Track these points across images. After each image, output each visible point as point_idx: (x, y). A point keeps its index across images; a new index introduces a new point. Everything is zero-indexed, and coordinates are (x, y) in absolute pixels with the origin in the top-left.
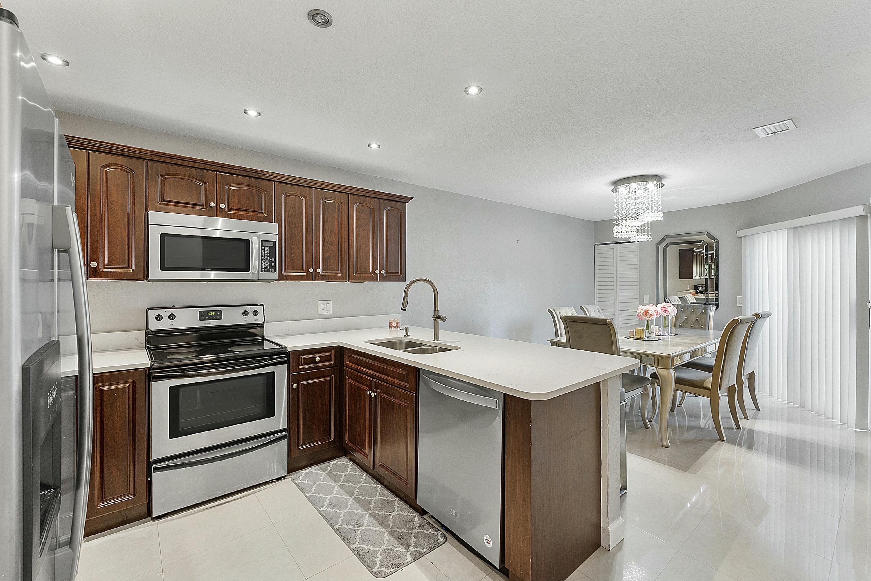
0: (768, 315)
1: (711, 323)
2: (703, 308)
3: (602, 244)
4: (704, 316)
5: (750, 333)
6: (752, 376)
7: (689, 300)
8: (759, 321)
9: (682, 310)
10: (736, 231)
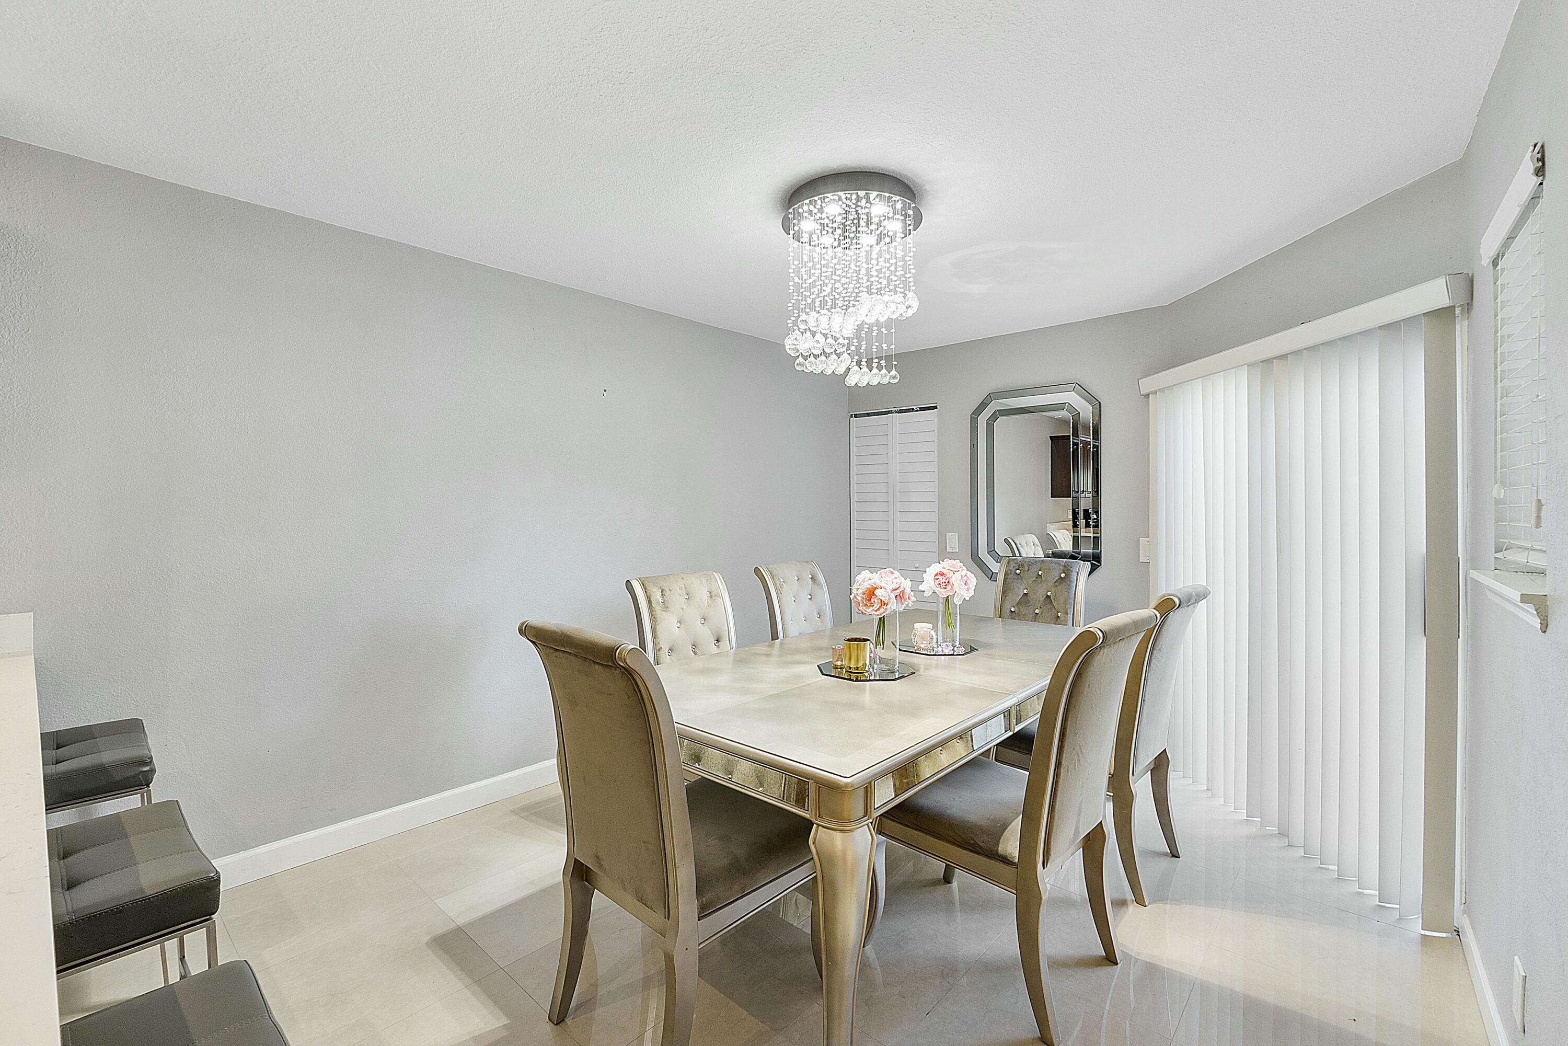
0: (1201, 596)
1: (1077, 607)
2: (1062, 568)
3: (868, 415)
4: (1062, 587)
5: (1151, 653)
6: (1160, 766)
7: (1059, 543)
8: (1174, 617)
9: (1018, 571)
10: (1138, 380)
